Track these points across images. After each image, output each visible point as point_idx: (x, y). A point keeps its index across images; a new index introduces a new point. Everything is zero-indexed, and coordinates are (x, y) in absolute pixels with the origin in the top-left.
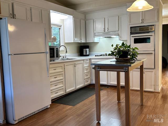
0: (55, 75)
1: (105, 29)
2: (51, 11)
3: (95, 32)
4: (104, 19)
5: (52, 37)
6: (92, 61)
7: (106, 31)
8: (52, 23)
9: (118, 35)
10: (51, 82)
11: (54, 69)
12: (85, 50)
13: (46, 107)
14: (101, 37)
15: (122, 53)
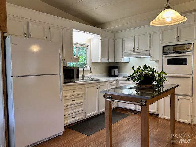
0: (73, 98)
1: (134, 48)
2: (73, 30)
3: (124, 52)
4: (134, 38)
5: (75, 57)
6: (120, 82)
7: (136, 50)
8: (75, 43)
9: (150, 55)
10: (65, 106)
11: (72, 91)
12: (113, 70)
13: (59, 134)
14: (131, 57)
15: (143, 79)
